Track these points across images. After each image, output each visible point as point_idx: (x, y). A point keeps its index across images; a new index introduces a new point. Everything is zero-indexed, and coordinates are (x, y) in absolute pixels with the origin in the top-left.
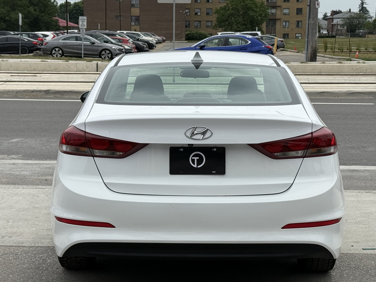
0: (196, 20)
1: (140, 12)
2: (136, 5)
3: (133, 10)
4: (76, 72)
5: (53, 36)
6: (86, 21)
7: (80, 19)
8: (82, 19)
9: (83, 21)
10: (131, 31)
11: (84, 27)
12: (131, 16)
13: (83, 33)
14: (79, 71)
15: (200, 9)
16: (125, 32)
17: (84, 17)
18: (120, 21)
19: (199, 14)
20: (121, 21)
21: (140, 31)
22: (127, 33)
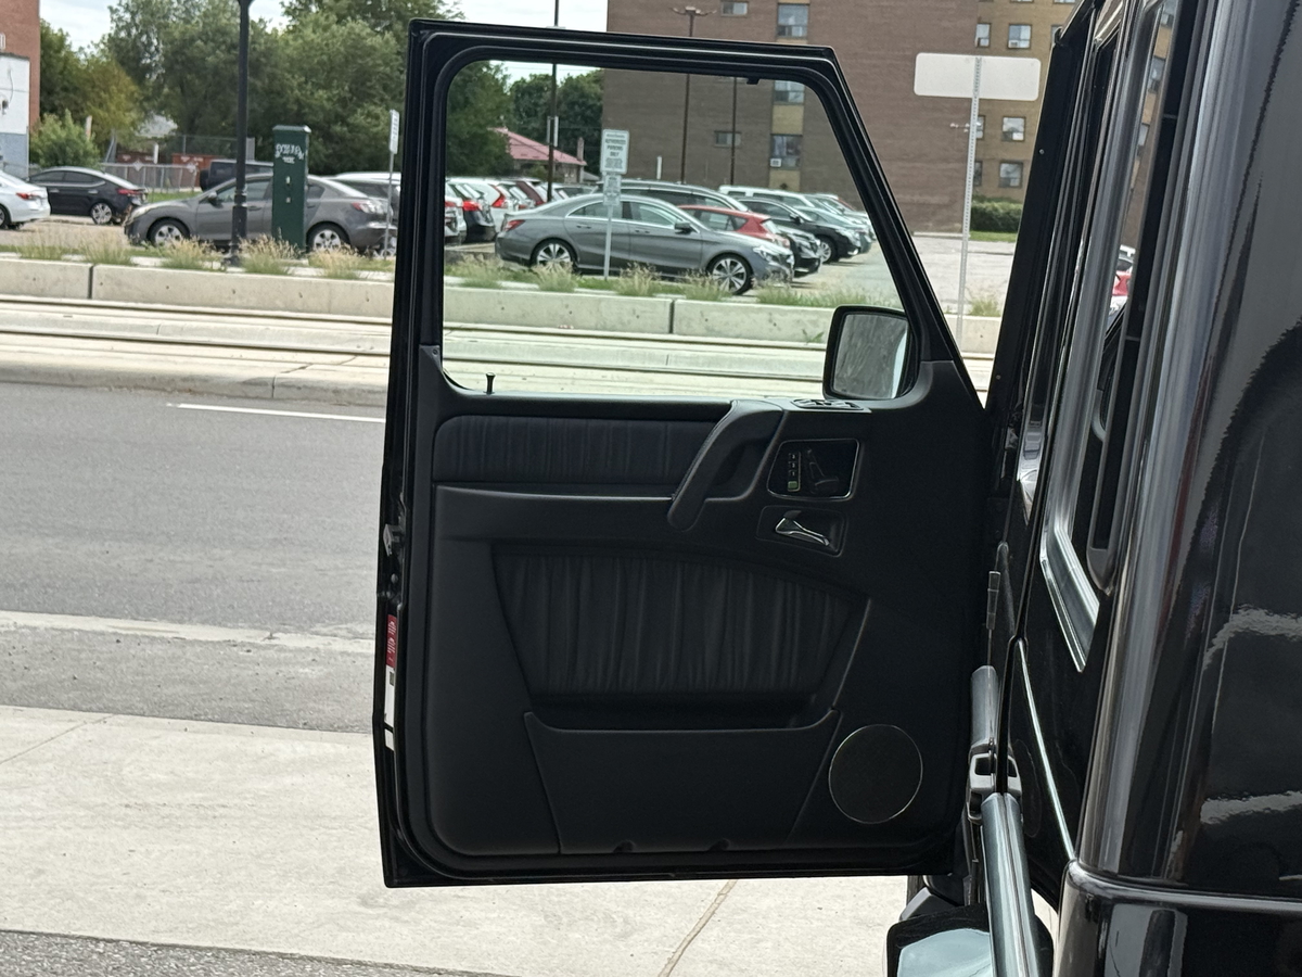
0: (1008, 157)
1: (805, 119)
2: (792, 95)
3: (779, 111)
4: (596, 329)
5: (498, 195)
6: (625, 147)
7: (607, 141)
8: (613, 141)
9: (614, 147)
10: (766, 186)
11: (618, 170)
12: (772, 135)
13: (612, 189)
14: (604, 329)
15: (1024, 118)
16: (749, 191)
17: (619, 133)
18: (733, 155)
19: (1017, 136)
20: (737, 151)
21: (801, 190)
22: (755, 195)
